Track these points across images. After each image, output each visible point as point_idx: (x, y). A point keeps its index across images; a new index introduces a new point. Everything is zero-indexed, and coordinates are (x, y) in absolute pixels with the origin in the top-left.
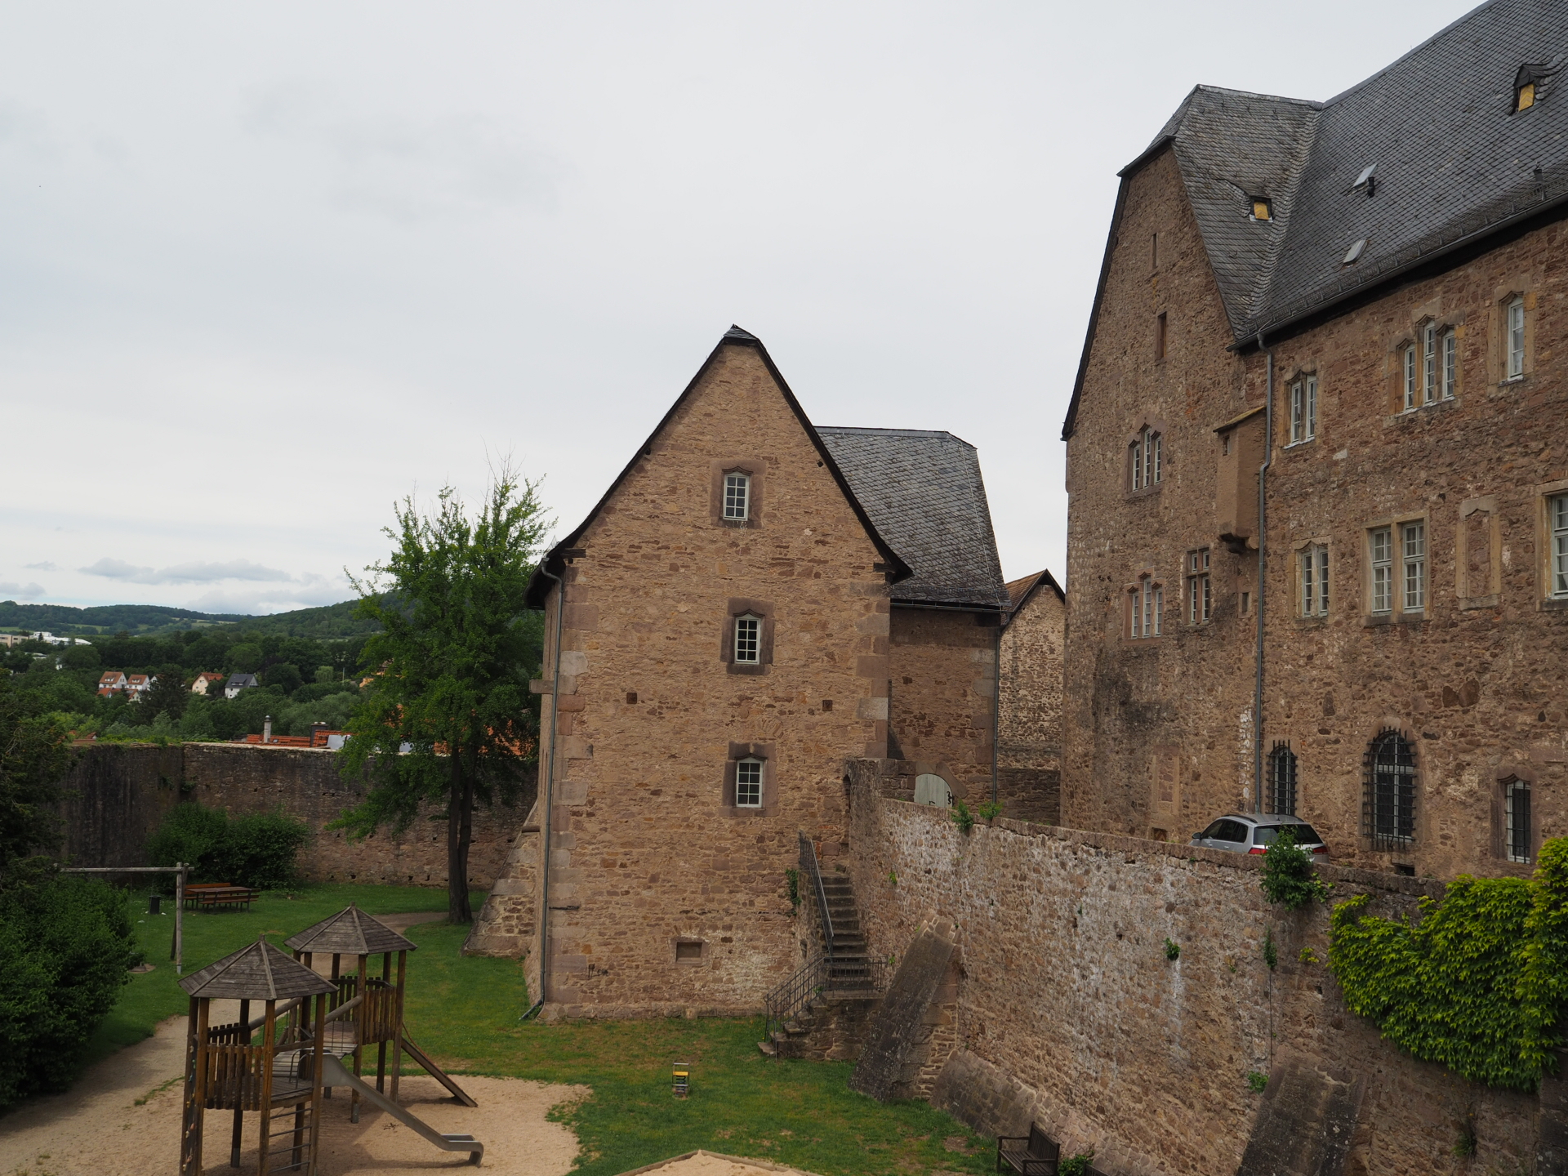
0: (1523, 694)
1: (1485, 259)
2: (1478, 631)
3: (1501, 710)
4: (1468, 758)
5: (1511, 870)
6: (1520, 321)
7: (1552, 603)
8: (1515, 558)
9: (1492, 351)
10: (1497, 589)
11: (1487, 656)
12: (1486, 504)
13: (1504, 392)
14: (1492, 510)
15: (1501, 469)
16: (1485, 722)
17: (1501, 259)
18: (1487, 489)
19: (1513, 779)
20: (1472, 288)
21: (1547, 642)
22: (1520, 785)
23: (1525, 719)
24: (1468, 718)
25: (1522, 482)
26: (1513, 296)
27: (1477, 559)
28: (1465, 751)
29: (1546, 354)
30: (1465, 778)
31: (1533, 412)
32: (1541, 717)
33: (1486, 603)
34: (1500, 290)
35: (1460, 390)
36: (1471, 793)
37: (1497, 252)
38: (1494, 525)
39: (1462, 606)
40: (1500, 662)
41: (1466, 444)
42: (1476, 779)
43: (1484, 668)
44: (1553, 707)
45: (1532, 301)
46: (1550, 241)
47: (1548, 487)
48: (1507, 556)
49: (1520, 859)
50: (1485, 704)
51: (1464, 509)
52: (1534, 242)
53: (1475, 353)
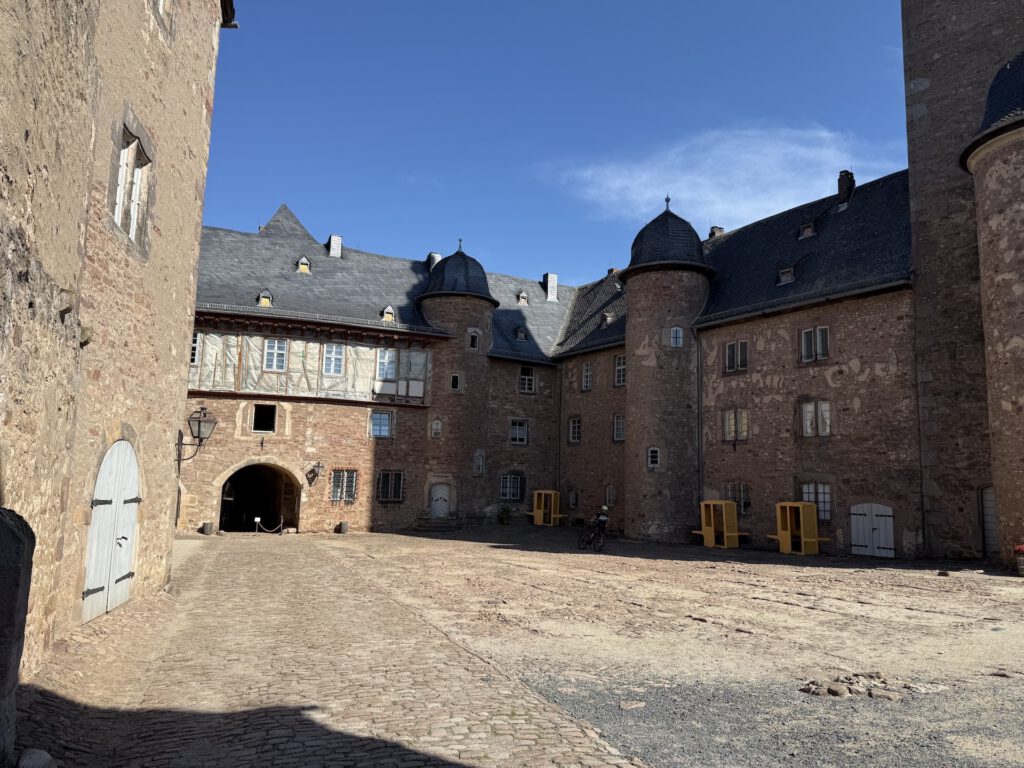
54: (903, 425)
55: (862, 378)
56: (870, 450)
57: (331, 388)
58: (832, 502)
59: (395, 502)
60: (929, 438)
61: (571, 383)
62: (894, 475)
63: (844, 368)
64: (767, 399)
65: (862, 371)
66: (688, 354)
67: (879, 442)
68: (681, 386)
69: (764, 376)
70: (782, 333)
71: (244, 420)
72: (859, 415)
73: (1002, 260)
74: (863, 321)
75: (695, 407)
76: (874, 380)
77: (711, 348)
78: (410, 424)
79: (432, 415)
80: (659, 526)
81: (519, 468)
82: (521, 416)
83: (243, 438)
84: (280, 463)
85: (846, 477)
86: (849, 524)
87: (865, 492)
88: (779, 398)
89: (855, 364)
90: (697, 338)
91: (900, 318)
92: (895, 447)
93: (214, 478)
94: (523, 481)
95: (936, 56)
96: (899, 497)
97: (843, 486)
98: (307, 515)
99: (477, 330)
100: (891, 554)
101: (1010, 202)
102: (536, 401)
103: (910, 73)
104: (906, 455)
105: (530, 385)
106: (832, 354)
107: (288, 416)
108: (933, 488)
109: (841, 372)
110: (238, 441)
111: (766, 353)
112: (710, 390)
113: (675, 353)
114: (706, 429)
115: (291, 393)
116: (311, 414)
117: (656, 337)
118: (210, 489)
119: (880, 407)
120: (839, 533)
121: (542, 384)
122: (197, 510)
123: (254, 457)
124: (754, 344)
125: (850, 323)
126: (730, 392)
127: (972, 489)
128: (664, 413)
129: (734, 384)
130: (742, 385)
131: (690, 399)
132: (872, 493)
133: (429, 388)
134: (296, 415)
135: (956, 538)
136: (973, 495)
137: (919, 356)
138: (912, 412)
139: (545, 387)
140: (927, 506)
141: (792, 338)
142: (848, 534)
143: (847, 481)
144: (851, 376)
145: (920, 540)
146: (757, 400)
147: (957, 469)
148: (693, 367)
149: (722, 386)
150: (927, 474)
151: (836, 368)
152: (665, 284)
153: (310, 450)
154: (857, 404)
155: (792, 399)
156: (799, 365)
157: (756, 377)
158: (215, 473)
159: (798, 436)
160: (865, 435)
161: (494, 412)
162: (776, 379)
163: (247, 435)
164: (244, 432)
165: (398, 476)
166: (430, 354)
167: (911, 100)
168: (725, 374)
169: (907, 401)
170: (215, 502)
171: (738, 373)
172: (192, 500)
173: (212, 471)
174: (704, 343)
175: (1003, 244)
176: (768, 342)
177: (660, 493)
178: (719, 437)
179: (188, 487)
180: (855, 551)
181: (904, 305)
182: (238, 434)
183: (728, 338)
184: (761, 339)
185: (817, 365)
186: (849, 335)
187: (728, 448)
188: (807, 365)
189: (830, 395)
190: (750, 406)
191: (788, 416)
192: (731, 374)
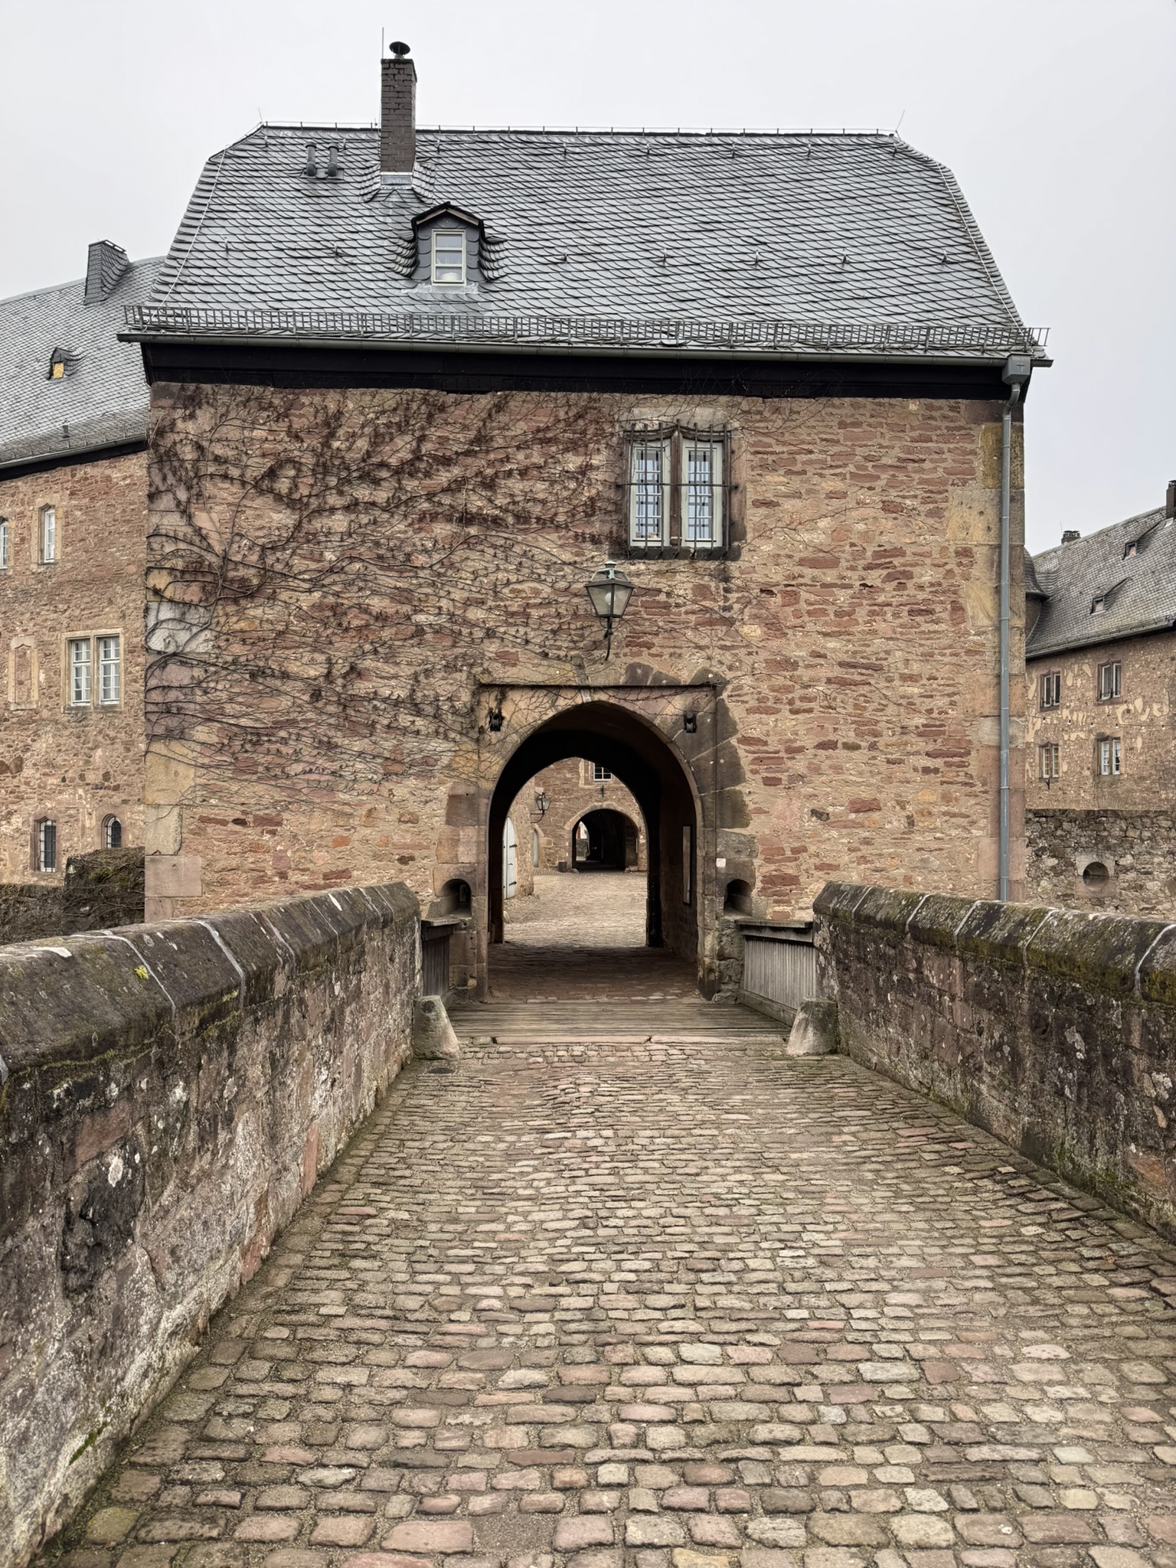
0: (50, 764)
1: (30, 478)
2: (22, 723)
3: (38, 775)
4: (15, 807)
5: (44, 877)
6: (52, 524)
7: (71, 709)
8: (48, 679)
9: (34, 541)
10: (36, 698)
11: (29, 741)
12: (29, 641)
13: (42, 569)
14: (33, 646)
15: (39, 620)
16: (27, 784)
17: (41, 481)
18: (30, 632)
19: (45, 819)
20: (21, 496)
21: (67, 733)
22: (49, 823)
23: (53, 781)
24: (15, 781)
25: (53, 629)
26: (48, 507)
27: (23, 677)
28: (13, 803)
29: (69, 549)
30: (13, 820)
31: (61, 584)
32: (64, 780)
33: (28, 706)
34: (40, 501)
35: (12, 563)
36: (17, 830)
37: (38, 475)
38: (34, 656)
39: (12, 708)
40: (36, 746)
41: (16, 600)
42: (20, 820)
43: (27, 749)
44: (70, 774)
45: (61, 512)
46: (73, 476)
47: (70, 635)
48: (42, 677)
49: (49, 870)
50: (28, 772)
51: (14, 644)
52: (62, 474)
53: (23, 540)
54: (1172, 765)
55: (1144, 718)
56: (1148, 789)
63: (1131, 707)
64: (1073, 736)
65: (1144, 710)
67: (1154, 782)
69: (1071, 712)
70: (1086, 668)
71: (586, 771)
72: (1141, 754)
74: (1146, 660)
76: (1152, 721)
77: (1031, 681)
83: (586, 787)
84: (619, 809)
88: (1082, 735)
89: (1139, 703)
92: (1165, 786)
93: (564, 823)
106: (1122, 693)
109: (1128, 711)
110: (582, 789)
111: (1074, 688)
112: (1030, 726)
114: (1026, 767)
118: (562, 832)
119: (1156, 747)
122: (552, 851)
123: (596, 804)
124: (1065, 678)
125: (1136, 662)
126: (1046, 729)
129: (1049, 719)
130: (1055, 721)
141: (1094, 673)
144: (1136, 715)
146: (1066, 737)
149: (1040, 721)
151: (1124, 707)
154: (1139, 743)
155: (1092, 737)
156: (1099, 702)
157: (1066, 713)
158: (566, 819)
159: (1097, 775)
160: (1145, 774)
162: (1081, 715)
163: (589, 784)
164: (587, 782)
168: (1043, 709)
170: (567, 844)
171: (1052, 708)
172: (549, 843)
173: (563, 817)
174: (1028, 674)
176: (1075, 677)
178: (1037, 776)
179: (544, 831)
182: (581, 782)
183: (1045, 672)
184: (1071, 675)
185: (1112, 703)
186: (1136, 675)
187: (1043, 785)
188: (1105, 703)
189: (1120, 734)
190: (1061, 743)
191: (1088, 754)
192: (1048, 709)
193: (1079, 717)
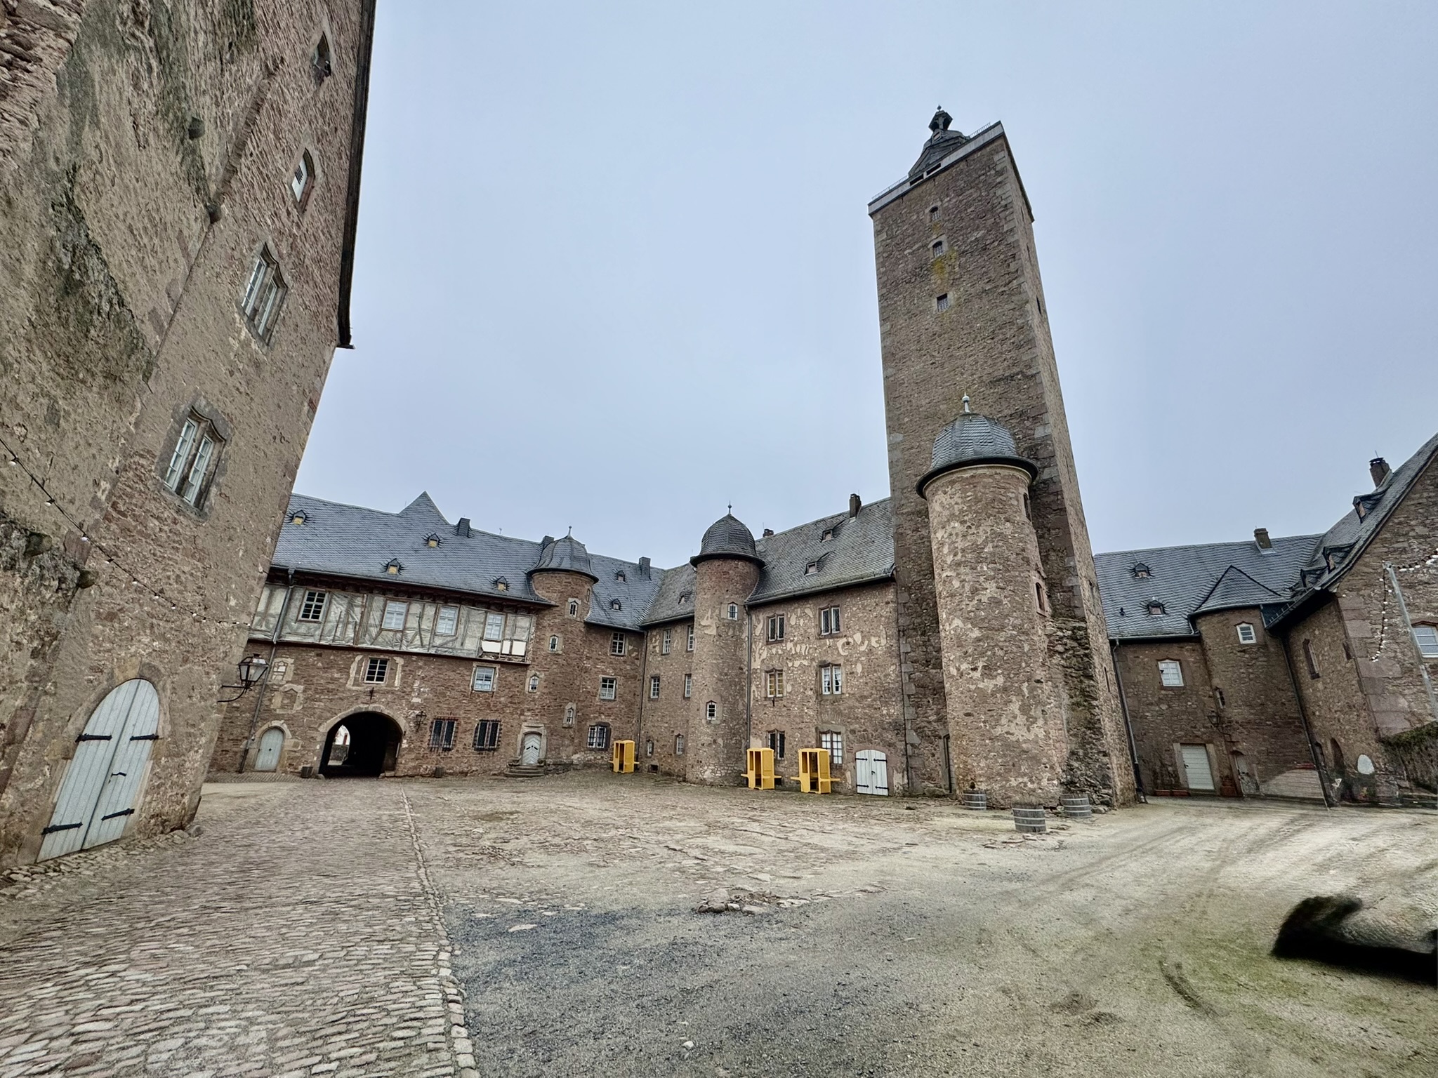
54: (891, 686)
55: (863, 648)
56: (869, 706)
57: (441, 646)
58: (842, 749)
59: (489, 750)
60: (909, 696)
61: (654, 647)
62: (886, 726)
63: (850, 640)
64: (797, 664)
65: (863, 643)
66: (741, 626)
67: (874, 700)
68: (735, 651)
69: (795, 645)
70: (807, 612)
71: (358, 672)
72: (861, 677)
73: (945, 562)
74: (863, 605)
75: (745, 669)
76: (870, 651)
77: (759, 621)
78: (510, 679)
79: (531, 672)
80: (713, 771)
81: (606, 721)
82: (611, 674)
83: (354, 688)
84: (386, 712)
85: (852, 727)
86: (854, 768)
87: (866, 741)
88: (806, 663)
89: (858, 637)
90: (748, 614)
91: (887, 603)
92: (886, 704)
93: (320, 724)
94: (609, 732)
95: (906, 420)
96: (890, 745)
97: (850, 736)
98: (406, 761)
99: (577, 600)
100: (885, 792)
101: (948, 521)
102: (625, 662)
103: (891, 429)
104: (894, 710)
105: (620, 648)
106: (842, 629)
107: (399, 669)
108: (913, 737)
109: (848, 643)
110: (349, 690)
111: (797, 626)
112: (757, 656)
113: (730, 625)
114: (753, 688)
115: (404, 649)
116: (420, 667)
117: (717, 611)
118: (315, 734)
119: (875, 671)
120: (848, 774)
121: (631, 648)
122: (298, 754)
123: (361, 706)
124: (789, 619)
125: (854, 605)
126: (771, 658)
127: (940, 738)
128: (721, 674)
129: (774, 651)
130: (780, 652)
131: (741, 662)
132: (870, 742)
133: (530, 648)
134: (407, 669)
135: (930, 779)
136: (941, 743)
137: (902, 633)
138: (897, 676)
139: (634, 650)
140: (910, 752)
141: (814, 615)
142: (854, 776)
143: (853, 732)
144: (855, 646)
145: (906, 781)
146: (790, 665)
147: (929, 722)
148: (745, 635)
149: (765, 653)
150: (909, 727)
151: (844, 640)
152: (725, 569)
153: (415, 700)
154: (859, 669)
155: (814, 664)
156: (819, 637)
157: (790, 645)
158: (322, 719)
159: (819, 695)
160: (865, 693)
161: (586, 671)
162: (804, 647)
163: (358, 685)
164: (356, 683)
165: (495, 724)
166: (534, 619)
167: (892, 447)
168: (768, 643)
169: (893, 667)
170: (318, 747)
171: (776, 642)
173: (320, 717)
174: (754, 617)
175: (946, 550)
176: (798, 618)
177: (715, 741)
178: (763, 695)
179: (293, 733)
180: (860, 790)
181: (890, 595)
182: (350, 684)
183: (771, 614)
184: (794, 617)
185: (832, 638)
186: (854, 615)
187: (769, 703)
188: (825, 637)
189: (841, 661)
190: (785, 669)
191: (812, 678)
192: (772, 643)
193: (802, 649)
